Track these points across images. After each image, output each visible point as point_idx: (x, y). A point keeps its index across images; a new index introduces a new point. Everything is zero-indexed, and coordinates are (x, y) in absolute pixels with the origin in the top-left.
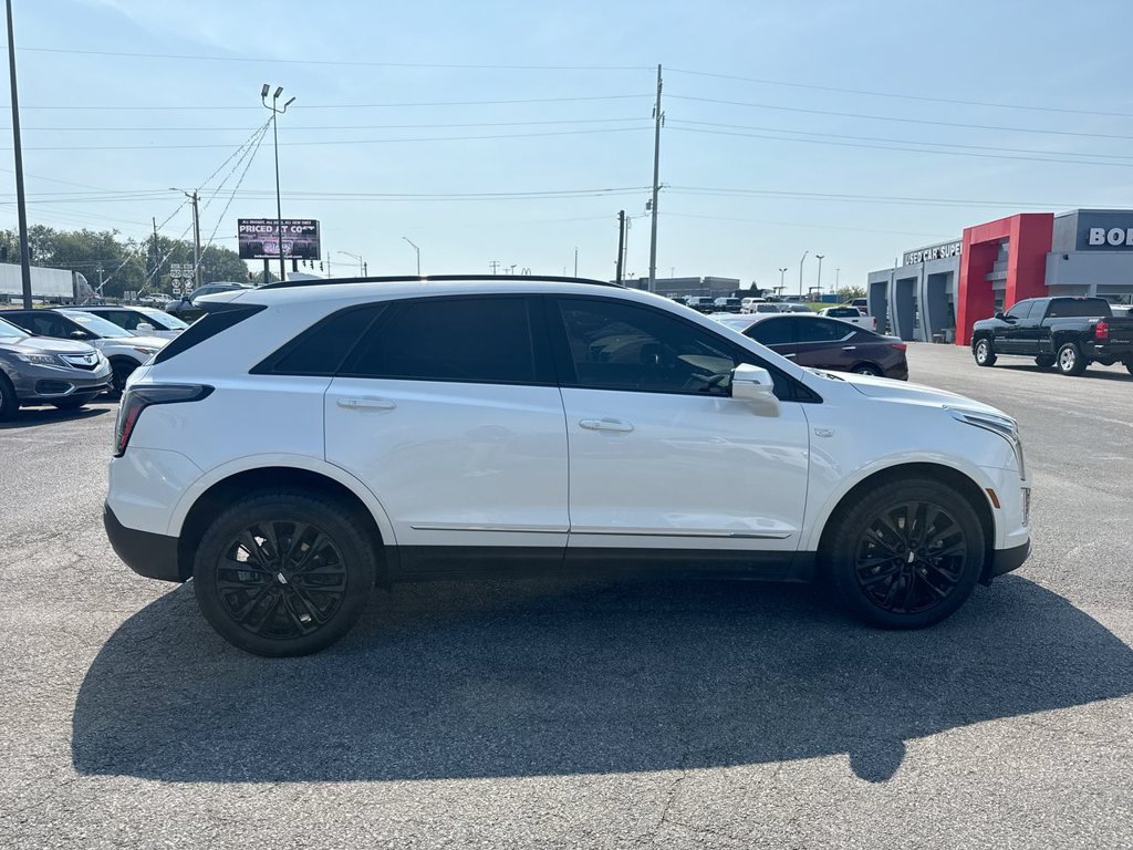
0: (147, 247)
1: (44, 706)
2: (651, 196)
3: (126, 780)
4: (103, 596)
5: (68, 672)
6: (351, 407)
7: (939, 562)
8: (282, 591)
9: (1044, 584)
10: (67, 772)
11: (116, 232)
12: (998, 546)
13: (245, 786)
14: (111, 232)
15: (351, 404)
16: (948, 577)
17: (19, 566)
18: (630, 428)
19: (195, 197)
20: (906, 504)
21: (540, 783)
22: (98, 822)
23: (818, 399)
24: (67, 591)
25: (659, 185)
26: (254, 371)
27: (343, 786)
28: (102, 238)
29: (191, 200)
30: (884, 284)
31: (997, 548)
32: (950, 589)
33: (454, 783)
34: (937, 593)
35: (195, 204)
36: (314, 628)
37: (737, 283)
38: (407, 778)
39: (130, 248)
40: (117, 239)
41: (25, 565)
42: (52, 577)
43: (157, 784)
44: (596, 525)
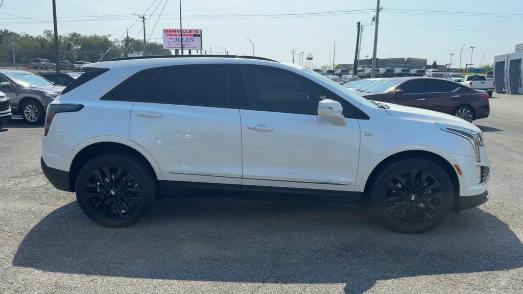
0: (124, 42)
1: (10, 240)
2: (375, 14)
3: (29, 269)
4: (51, 199)
5: (24, 228)
6: (142, 116)
7: (430, 201)
8: (113, 198)
9: (501, 218)
10: (9, 264)
11: (110, 35)
12: (462, 194)
13: (74, 275)
14: (108, 36)
15: (142, 114)
16: (433, 209)
17: (21, 185)
18: (271, 129)
19: (143, 18)
20: (410, 171)
21: (197, 284)
22: (12, 283)
23: (367, 117)
24: (37, 196)
25: (380, 8)
26: (102, 99)
27: (114, 278)
28: (103, 39)
29: (142, 20)
30: (503, 63)
31: (460, 195)
32: (434, 214)
33: (160, 281)
34: (426, 216)
35: (144, 21)
36: (127, 215)
37: (425, 61)
38: (141, 277)
39: (116, 44)
40: (110, 39)
41: (24, 185)
42: (33, 191)
43: (41, 271)
44: (254, 175)
